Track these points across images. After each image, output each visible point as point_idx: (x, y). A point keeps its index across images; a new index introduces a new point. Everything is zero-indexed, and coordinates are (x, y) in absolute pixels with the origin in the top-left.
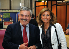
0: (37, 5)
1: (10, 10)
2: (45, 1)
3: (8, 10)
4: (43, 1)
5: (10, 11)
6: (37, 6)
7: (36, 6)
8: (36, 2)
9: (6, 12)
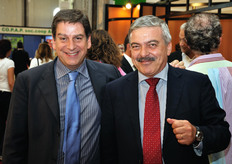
0: (110, 17)
1: (24, 29)
2: (134, 6)
3: (19, 29)
4: (129, 6)
5: (24, 31)
6: (110, 20)
7: (107, 20)
8: (107, 6)
9: (13, 32)
